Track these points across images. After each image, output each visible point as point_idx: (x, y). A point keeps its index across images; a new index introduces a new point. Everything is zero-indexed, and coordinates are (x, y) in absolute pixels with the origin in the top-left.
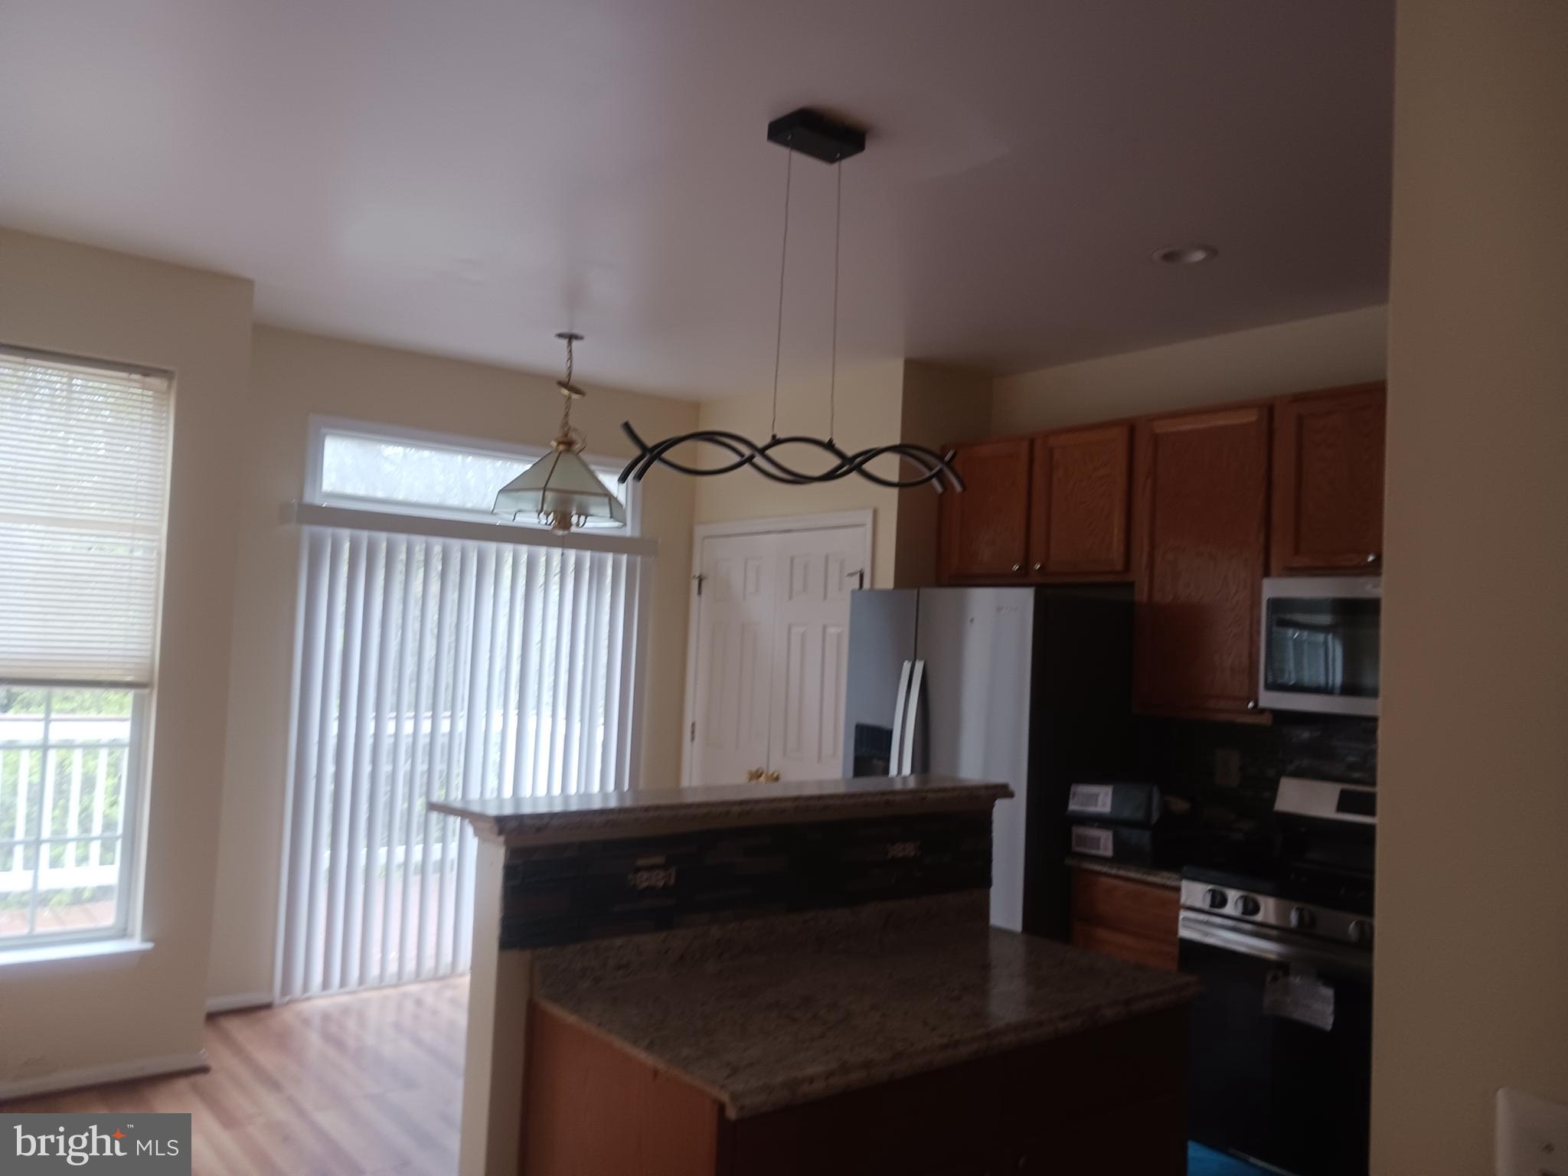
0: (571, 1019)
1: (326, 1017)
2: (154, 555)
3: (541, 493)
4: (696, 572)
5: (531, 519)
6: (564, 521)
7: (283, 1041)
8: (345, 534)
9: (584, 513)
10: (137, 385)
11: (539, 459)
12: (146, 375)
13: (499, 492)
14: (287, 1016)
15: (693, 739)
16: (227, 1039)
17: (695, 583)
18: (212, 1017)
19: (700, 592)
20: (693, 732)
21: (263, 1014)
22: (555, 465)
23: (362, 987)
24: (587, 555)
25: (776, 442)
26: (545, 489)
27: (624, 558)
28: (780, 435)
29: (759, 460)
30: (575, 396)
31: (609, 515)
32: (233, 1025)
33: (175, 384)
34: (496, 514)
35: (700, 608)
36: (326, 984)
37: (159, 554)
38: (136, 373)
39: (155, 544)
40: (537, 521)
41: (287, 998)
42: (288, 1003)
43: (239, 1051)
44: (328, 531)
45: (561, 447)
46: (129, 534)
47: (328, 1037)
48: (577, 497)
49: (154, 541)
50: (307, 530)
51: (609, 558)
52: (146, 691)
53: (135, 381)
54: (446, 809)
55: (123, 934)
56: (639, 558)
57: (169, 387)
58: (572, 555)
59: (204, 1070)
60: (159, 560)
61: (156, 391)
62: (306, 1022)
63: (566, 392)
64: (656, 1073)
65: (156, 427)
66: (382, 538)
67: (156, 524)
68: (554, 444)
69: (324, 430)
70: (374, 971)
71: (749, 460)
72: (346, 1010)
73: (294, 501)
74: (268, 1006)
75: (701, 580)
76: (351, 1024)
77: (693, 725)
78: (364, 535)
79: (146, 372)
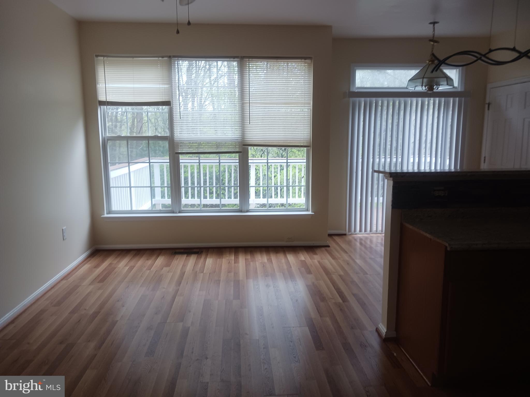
0: (411, 227)
1: (361, 239)
2: (310, 111)
3: (422, 79)
4: (487, 102)
5: (419, 89)
6: (431, 88)
7: (349, 243)
8: (363, 100)
9: (438, 84)
10: (303, 63)
11: (422, 68)
12: (305, 59)
13: (409, 81)
14: (350, 237)
15: (484, 162)
16: (334, 241)
17: (487, 106)
18: (330, 235)
19: (488, 109)
20: (485, 160)
21: (344, 236)
22: (427, 69)
23: (371, 233)
24: (443, 99)
25: (491, 51)
26: (423, 78)
27: (457, 99)
28: (493, 48)
29: (483, 58)
30: (435, 44)
31: (446, 84)
32: (336, 238)
33: (313, 61)
34: (407, 88)
35: (489, 116)
36: (360, 231)
37: (311, 110)
38: (303, 59)
39: (310, 107)
40: (421, 89)
41: (350, 233)
42: (350, 234)
43: (337, 244)
44: (357, 99)
45: (430, 63)
46: (303, 105)
47: (361, 244)
48: (436, 79)
49: (309, 106)
50: (352, 99)
51: (451, 100)
52: (309, 148)
53: (303, 61)
54: (379, 172)
55: (307, 210)
56: (463, 99)
57: (311, 62)
58: (437, 100)
59: (329, 246)
60: (311, 112)
61: (308, 64)
62: (356, 240)
63: (432, 43)
64: (431, 239)
65: (309, 74)
66: (374, 100)
67: (310, 102)
68: (428, 62)
69: (355, 68)
70: (374, 229)
71: (480, 59)
72: (367, 238)
73: (347, 91)
74: (345, 235)
75: (489, 104)
76: (368, 242)
77: (485, 157)
78: (368, 99)
79: (305, 58)
